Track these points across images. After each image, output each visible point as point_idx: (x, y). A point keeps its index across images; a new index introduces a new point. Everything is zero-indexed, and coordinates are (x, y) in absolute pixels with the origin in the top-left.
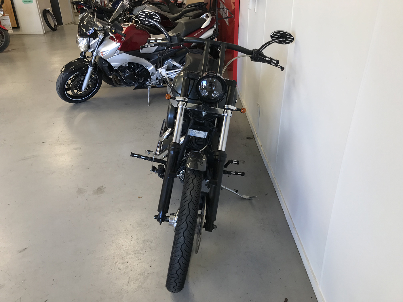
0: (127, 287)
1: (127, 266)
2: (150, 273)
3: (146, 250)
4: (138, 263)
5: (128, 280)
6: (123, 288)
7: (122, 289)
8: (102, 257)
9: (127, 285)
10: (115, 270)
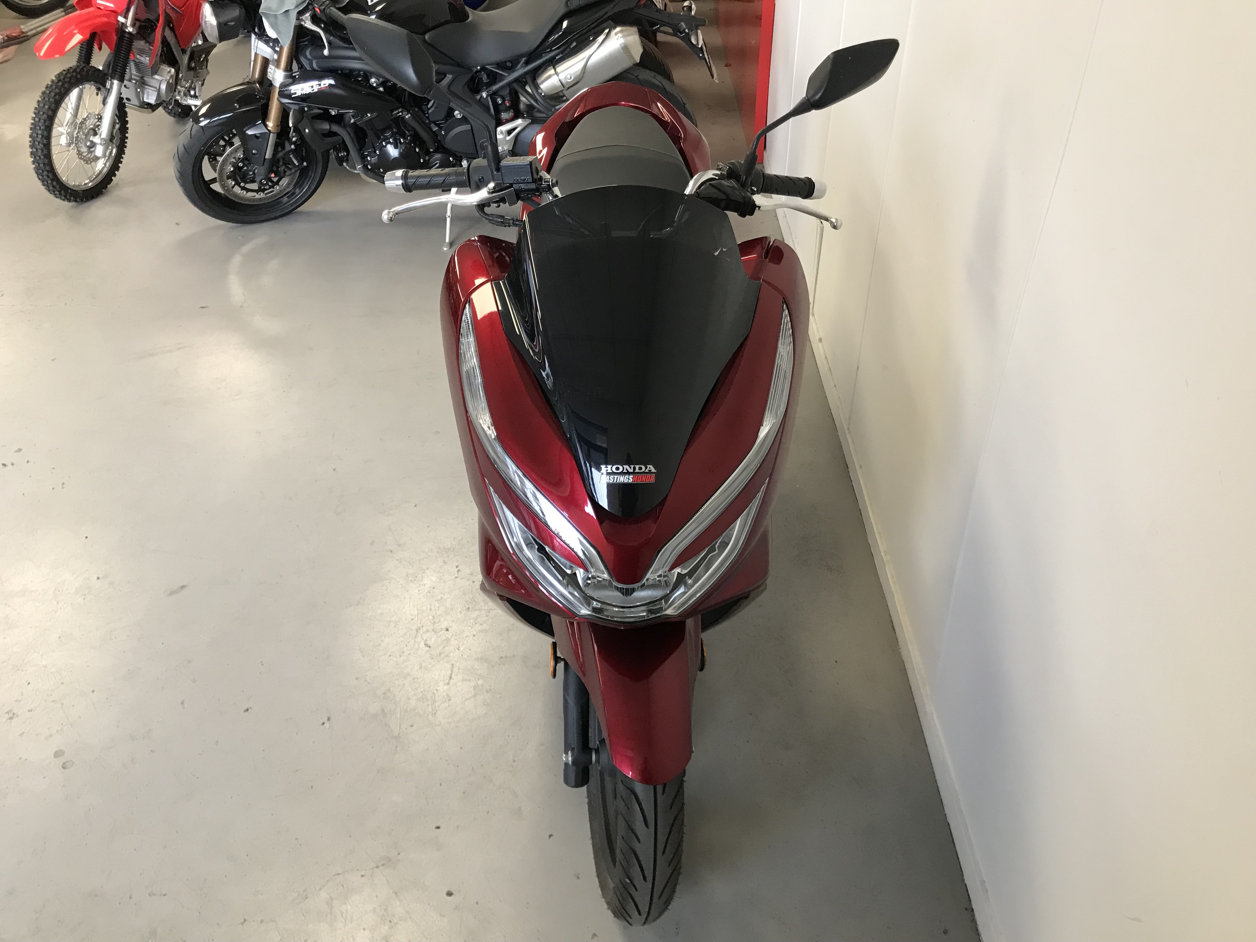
1: (447, 638)
2: (506, 657)
4: (474, 633)
5: (449, 672)
6: (437, 690)
7: (435, 691)
9: (448, 684)
10: (416, 646)
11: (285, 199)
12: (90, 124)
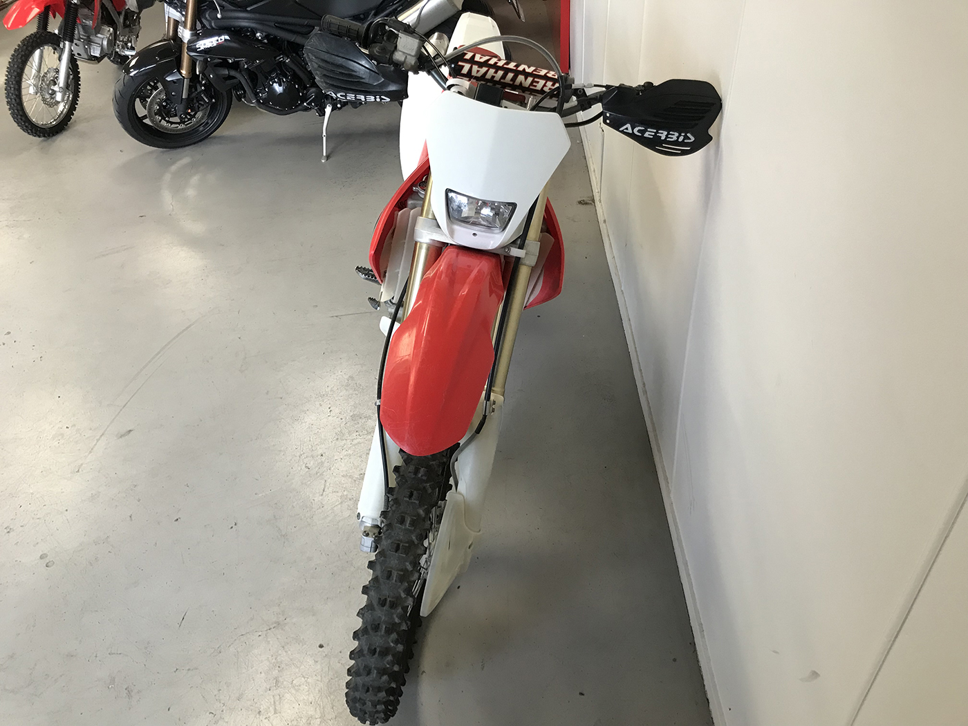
0: (321, 497)
1: (322, 462)
3: (357, 433)
4: (342, 457)
5: (323, 486)
6: (314, 500)
8: (274, 445)
9: (322, 495)
10: (299, 469)
11: (201, 129)
12: (51, 76)
